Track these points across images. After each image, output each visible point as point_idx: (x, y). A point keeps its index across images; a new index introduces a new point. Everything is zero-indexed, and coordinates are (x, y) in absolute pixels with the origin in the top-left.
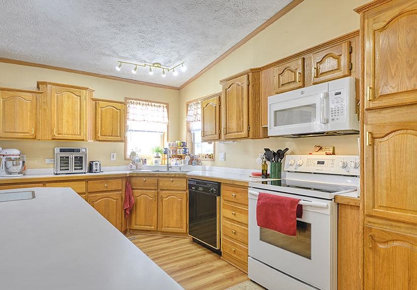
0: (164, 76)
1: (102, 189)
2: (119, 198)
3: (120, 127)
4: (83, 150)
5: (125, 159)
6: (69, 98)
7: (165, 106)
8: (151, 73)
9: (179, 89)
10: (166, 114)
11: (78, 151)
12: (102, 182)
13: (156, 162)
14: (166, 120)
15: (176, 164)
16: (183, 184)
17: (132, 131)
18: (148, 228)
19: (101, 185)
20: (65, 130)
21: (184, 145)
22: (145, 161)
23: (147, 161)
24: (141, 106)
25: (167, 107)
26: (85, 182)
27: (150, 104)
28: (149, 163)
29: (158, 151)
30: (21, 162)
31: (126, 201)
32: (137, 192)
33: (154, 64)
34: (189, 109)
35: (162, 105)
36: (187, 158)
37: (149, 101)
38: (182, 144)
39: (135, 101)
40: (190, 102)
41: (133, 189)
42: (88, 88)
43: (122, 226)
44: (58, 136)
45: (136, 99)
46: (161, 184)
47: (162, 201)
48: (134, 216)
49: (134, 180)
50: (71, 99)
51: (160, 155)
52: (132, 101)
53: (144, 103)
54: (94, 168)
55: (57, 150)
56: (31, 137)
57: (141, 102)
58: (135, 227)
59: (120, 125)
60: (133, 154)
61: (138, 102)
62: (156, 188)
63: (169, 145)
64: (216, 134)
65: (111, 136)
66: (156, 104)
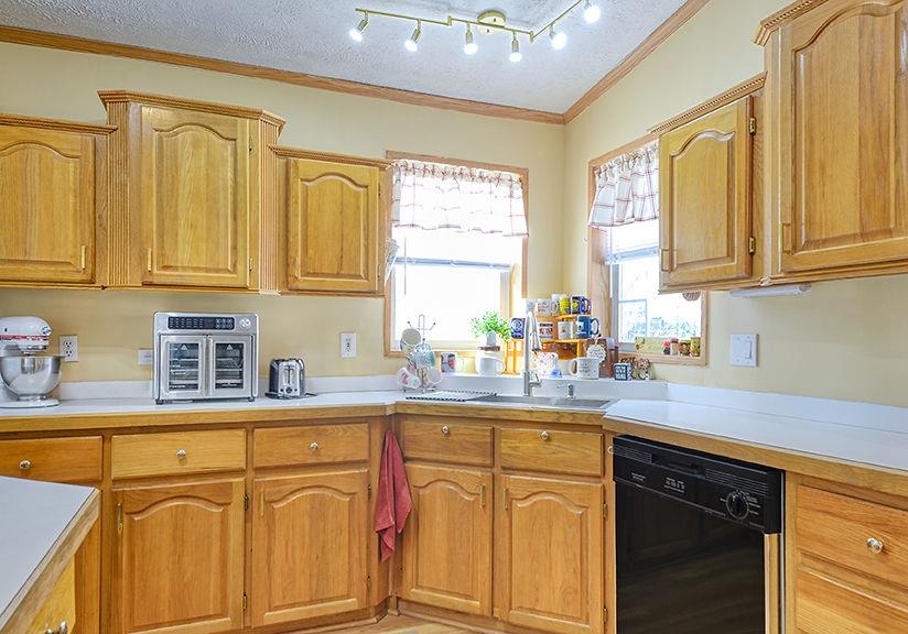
0: (516, 58)
1: (300, 459)
2: (359, 488)
3: (366, 247)
4: (245, 323)
5: (387, 353)
6: (196, 144)
7: (516, 177)
8: (471, 49)
9: (562, 120)
10: (519, 206)
11: (229, 324)
12: (301, 435)
13: (487, 363)
14: (520, 225)
15: (554, 373)
16: (591, 454)
17: (410, 261)
18: (458, 602)
19: (300, 442)
20: (183, 255)
21: (580, 307)
22: (449, 362)
23: (458, 363)
24: (437, 181)
25: (524, 183)
26: (241, 433)
27: (466, 170)
28: (462, 368)
29: (493, 328)
30: (49, 361)
31: (382, 502)
32: (420, 472)
33: (482, 15)
34: (599, 182)
35: (506, 175)
36: (596, 354)
37: (465, 164)
38: (574, 305)
39: (420, 164)
40: (602, 158)
41: (405, 460)
42: (260, 113)
43: (369, 589)
44: (160, 275)
45: (422, 157)
46: (504, 447)
47: (509, 510)
48: (409, 557)
49: (410, 429)
50: (203, 150)
51: (499, 341)
52: (410, 162)
53: (449, 167)
54: (283, 383)
55: (161, 321)
56: (78, 277)
57: (442, 166)
58: (415, 594)
59: (367, 239)
60: (412, 336)
61: (430, 165)
62: (489, 462)
63: (531, 307)
64: (730, 254)
65: (338, 275)
66: (486, 173)
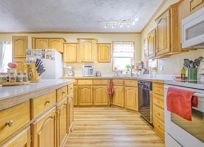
0: (128, 26)
1: (99, 84)
2: (107, 89)
3: (108, 55)
4: (93, 66)
5: (113, 71)
6: (87, 44)
7: (133, 43)
8: (121, 26)
9: (140, 33)
10: (133, 48)
11: (91, 67)
12: (99, 81)
13: (127, 72)
14: (133, 51)
15: (137, 74)
17: (116, 57)
18: (120, 105)
19: (99, 82)
20: (86, 58)
21: (142, 63)
22: (122, 72)
23: (123, 72)
24: (120, 45)
25: (134, 44)
26: (92, 80)
27: (124, 43)
28: (124, 73)
29: (128, 67)
30: (72, 71)
31: (110, 91)
32: (115, 87)
33: (123, 21)
34: (145, 43)
35: (131, 43)
36: (143, 70)
37: (124, 42)
38: (141, 63)
39: (117, 43)
40: (145, 39)
41: (113, 85)
42: (95, 39)
43: (108, 102)
44: (83, 61)
45: (117, 42)
46: (125, 83)
47: (126, 92)
48: (114, 98)
49: (114, 81)
50: (88, 44)
51: (129, 69)
52: (116, 43)
53: (122, 43)
54: (98, 75)
55: (84, 66)
56: (75, 61)
57: (120, 43)
58: (114, 104)
60: (116, 68)
61: (119, 43)
62: (123, 85)
63: (135, 64)
64: (154, 53)
65: (105, 60)
66: (127, 43)
